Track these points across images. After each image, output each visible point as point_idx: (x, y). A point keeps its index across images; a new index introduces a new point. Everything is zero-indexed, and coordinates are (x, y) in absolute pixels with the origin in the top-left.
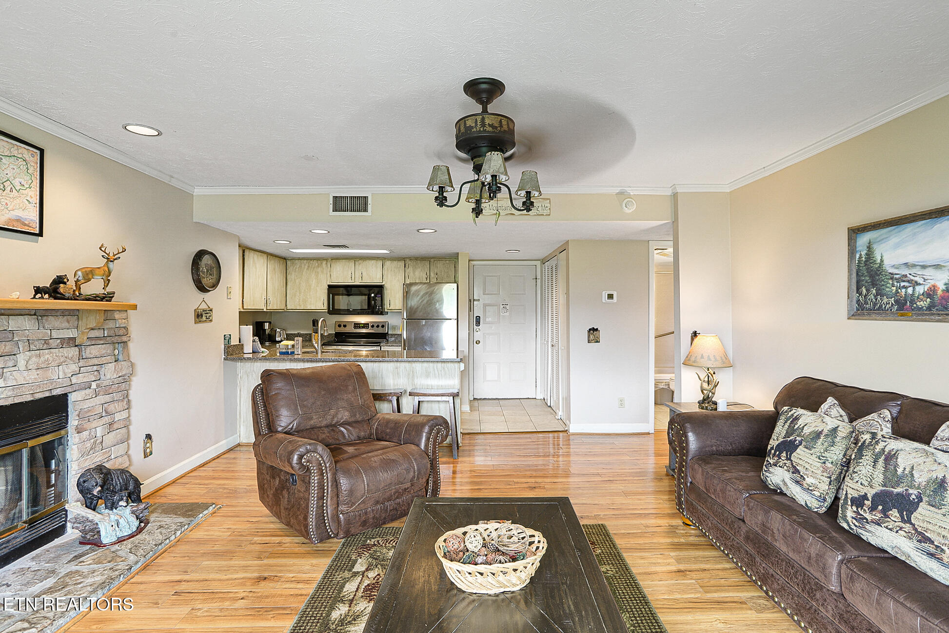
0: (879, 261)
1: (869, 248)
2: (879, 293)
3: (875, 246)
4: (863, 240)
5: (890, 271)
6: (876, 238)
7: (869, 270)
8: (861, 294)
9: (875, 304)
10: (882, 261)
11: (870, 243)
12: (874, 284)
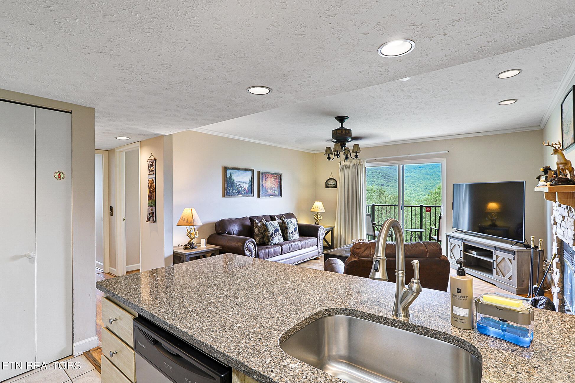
0: (233, 179)
1: (231, 175)
2: (233, 189)
3: (232, 175)
4: (229, 172)
5: (236, 183)
6: (233, 172)
7: (230, 182)
8: (228, 189)
9: (232, 193)
10: (234, 179)
11: (231, 173)
12: (232, 186)
